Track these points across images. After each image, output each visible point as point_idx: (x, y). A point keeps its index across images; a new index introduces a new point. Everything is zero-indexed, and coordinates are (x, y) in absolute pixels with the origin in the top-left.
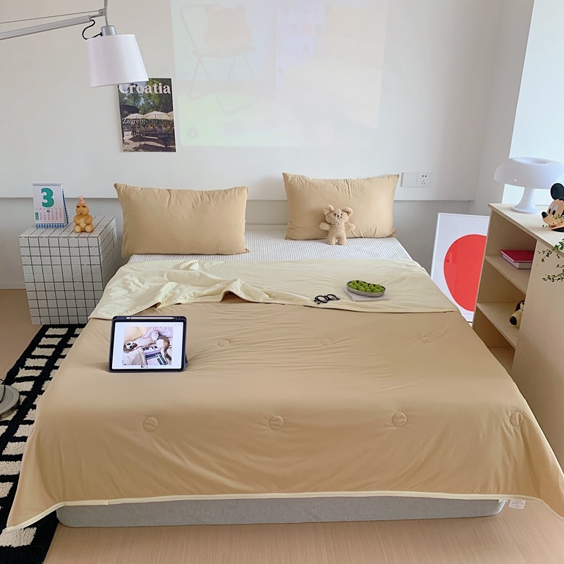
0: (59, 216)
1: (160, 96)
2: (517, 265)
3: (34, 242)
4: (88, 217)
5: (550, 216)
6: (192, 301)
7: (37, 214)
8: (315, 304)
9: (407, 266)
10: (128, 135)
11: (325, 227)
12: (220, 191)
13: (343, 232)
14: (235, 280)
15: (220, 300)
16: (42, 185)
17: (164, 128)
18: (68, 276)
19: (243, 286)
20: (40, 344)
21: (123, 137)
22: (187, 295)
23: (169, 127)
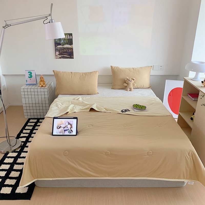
0: (34, 81)
1: (68, 39)
2: (193, 99)
3: (26, 90)
4: (44, 82)
6: (79, 111)
7: (27, 80)
8: (121, 113)
9: (154, 99)
10: (58, 53)
11: (126, 85)
12: (89, 73)
13: (132, 86)
14: (94, 104)
15: (89, 111)
16: (29, 70)
18: (37, 102)
19: (97, 106)
20: (28, 125)
21: (56, 54)
22: (77, 109)
23: (71, 50)
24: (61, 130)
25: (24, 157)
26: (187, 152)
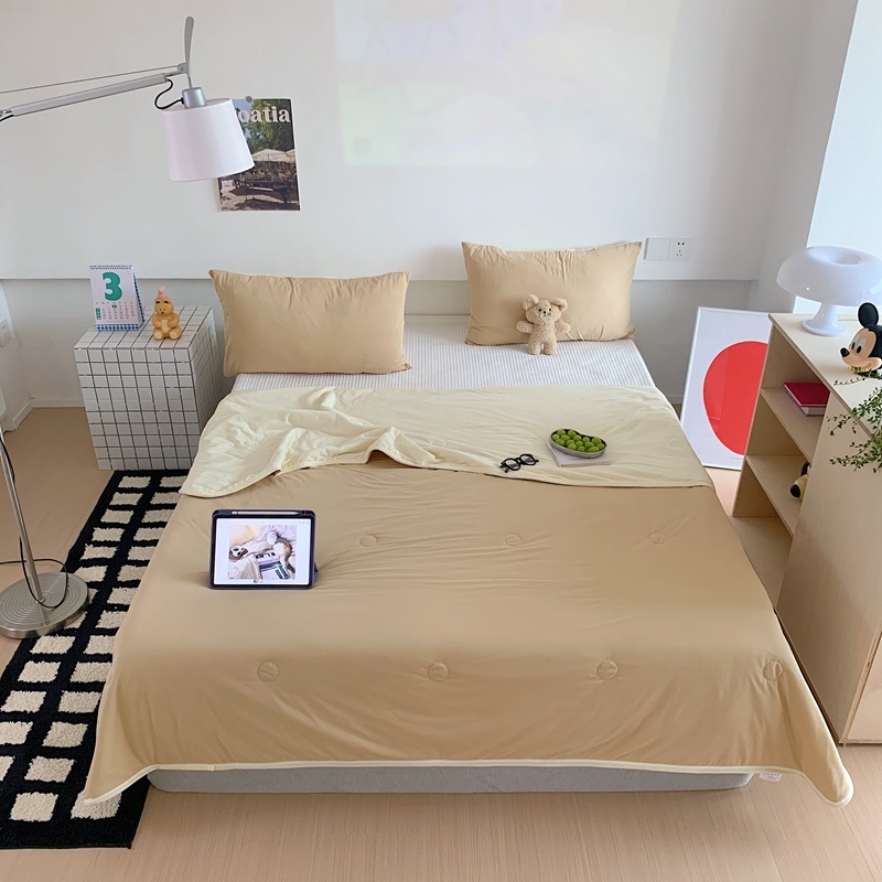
0: (129, 313)
1: (275, 126)
2: (806, 410)
3: (96, 356)
4: (173, 318)
5: (852, 355)
6: (324, 463)
7: (98, 310)
8: (500, 472)
9: (645, 398)
10: (229, 186)
11: (526, 328)
12: (365, 280)
13: (551, 336)
14: (387, 430)
15: (366, 460)
16: (107, 268)
17: (281, 175)
18: (147, 403)
19: (399, 438)
20: (111, 504)
21: (220, 188)
22: (317, 454)
23: (289, 173)
24: (247, 567)
26: (761, 666)
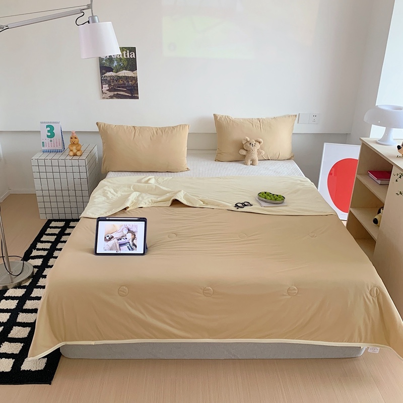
0: (58, 144)
1: (127, 59)
2: (379, 182)
3: (42, 163)
4: (79, 146)
6: (150, 205)
8: (235, 209)
9: (301, 181)
10: (106, 87)
11: (244, 153)
12: (169, 128)
13: (255, 156)
14: (180, 191)
15: (170, 205)
16: (48, 123)
17: (130, 82)
18: (65, 186)
19: (185, 195)
20: (46, 233)
21: (102, 88)
22: (146, 201)
23: (134, 82)
24: (113, 245)
25: (39, 298)
26: (368, 289)
